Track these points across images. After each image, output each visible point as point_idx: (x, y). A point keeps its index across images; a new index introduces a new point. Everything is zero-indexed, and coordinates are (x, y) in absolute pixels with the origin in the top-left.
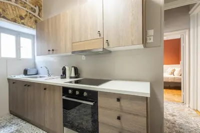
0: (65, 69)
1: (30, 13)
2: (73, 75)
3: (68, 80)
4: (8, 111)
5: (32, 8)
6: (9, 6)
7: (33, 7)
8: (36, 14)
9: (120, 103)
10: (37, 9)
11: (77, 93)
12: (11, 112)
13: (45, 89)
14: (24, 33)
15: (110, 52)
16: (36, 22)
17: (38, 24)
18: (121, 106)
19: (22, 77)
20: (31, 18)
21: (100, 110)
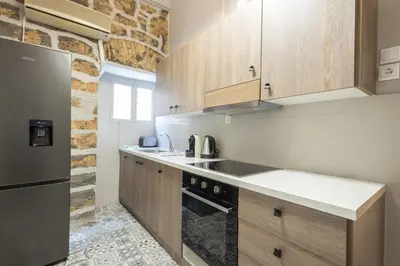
0: (194, 140)
1: (150, 49)
2: (207, 152)
3: (197, 159)
4: (117, 198)
5: (153, 41)
6: (124, 44)
7: (156, 38)
8: (158, 49)
9: (282, 222)
10: (160, 40)
11: (204, 185)
12: (121, 202)
13: (160, 172)
14: (143, 81)
15: (280, 107)
16: (158, 61)
17: (160, 65)
18: (283, 228)
19: (135, 150)
20: (151, 56)
21: (241, 227)
